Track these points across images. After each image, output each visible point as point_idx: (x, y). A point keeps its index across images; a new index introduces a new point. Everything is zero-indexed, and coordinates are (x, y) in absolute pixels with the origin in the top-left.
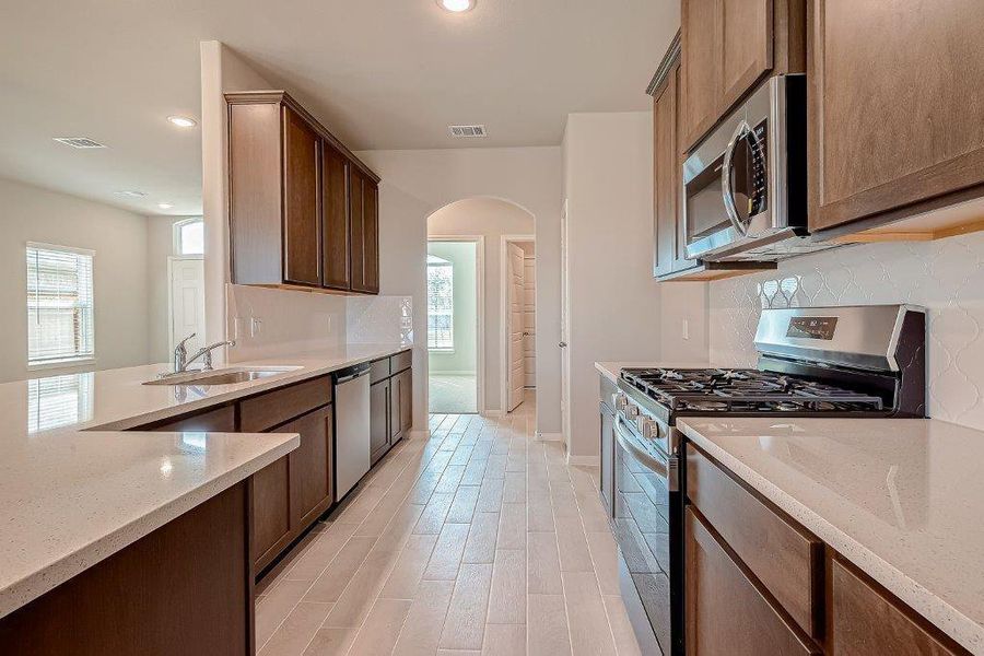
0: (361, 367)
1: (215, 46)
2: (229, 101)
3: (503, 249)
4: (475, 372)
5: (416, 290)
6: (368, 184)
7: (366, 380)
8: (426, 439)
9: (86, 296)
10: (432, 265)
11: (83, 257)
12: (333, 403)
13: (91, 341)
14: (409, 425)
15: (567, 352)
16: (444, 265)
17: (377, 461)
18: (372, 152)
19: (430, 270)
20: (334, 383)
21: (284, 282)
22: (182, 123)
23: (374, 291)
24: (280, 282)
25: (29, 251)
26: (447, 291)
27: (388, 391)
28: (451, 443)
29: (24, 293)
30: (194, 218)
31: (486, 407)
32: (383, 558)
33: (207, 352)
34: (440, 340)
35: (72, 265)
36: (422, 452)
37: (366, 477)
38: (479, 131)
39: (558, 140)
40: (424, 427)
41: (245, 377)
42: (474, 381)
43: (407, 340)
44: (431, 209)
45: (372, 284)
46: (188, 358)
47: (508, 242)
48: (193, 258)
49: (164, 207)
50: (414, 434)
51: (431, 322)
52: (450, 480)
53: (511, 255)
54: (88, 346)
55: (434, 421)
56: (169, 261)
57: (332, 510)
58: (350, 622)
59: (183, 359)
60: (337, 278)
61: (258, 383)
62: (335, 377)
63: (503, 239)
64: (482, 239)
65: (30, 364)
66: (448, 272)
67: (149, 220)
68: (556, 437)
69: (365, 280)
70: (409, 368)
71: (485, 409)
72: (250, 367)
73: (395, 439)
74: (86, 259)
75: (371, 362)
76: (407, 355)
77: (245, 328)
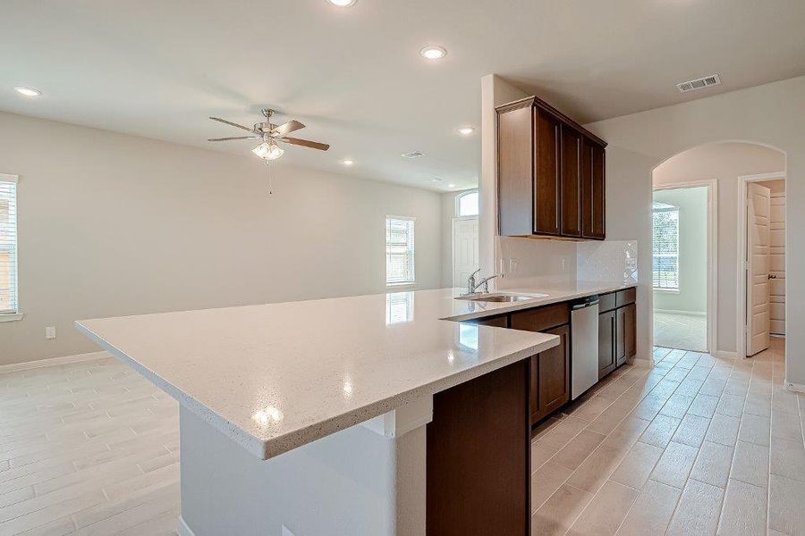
0: (591, 298)
1: (490, 78)
2: (498, 112)
3: (742, 190)
4: (705, 313)
5: (642, 236)
6: (595, 150)
7: (594, 309)
8: (649, 368)
9: (411, 246)
10: (657, 210)
12: (569, 323)
13: (413, 273)
14: (633, 352)
16: (669, 210)
17: (605, 377)
18: (600, 122)
19: (655, 215)
20: (570, 308)
21: (534, 233)
22: (466, 131)
23: (601, 236)
24: (530, 233)
25: (387, 221)
26: (672, 234)
27: (613, 320)
28: (676, 375)
29: (385, 244)
30: (472, 191)
31: (720, 346)
32: (612, 452)
33: (486, 281)
34: (665, 281)
35: (404, 227)
36: (646, 378)
38: (712, 80)
40: (647, 357)
41: (508, 299)
42: (704, 321)
43: (632, 278)
44: (657, 161)
45: (598, 231)
46: (476, 284)
48: (471, 218)
49: (451, 187)
50: (638, 361)
51: (655, 263)
52: (674, 407)
53: (752, 194)
55: (658, 353)
56: (453, 223)
57: (569, 406)
58: (587, 488)
59: (473, 285)
60: (571, 228)
61: (515, 304)
62: (570, 305)
63: (742, 179)
64: (715, 183)
65: (387, 285)
66: (675, 216)
67: (442, 195)
69: (593, 229)
70: (634, 303)
71: (718, 349)
72: (511, 293)
73: (620, 362)
74: (411, 223)
75: (600, 295)
76: (631, 292)
77: (506, 266)
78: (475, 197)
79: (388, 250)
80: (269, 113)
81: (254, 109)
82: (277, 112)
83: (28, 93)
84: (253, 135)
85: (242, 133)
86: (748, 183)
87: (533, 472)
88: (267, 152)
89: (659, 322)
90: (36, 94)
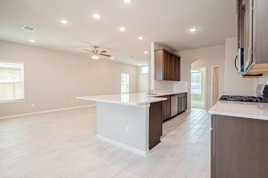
0: (176, 94)
1: (153, 42)
2: (155, 51)
3: (212, 69)
5: (189, 80)
6: (178, 58)
7: (176, 97)
8: (190, 112)
12: (171, 100)
14: (186, 108)
16: (199, 72)
17: (179, 114)
20: (171, 97)
21: (163, 79)
22: (146, 52)
23: (179, 80)
25: (121, 74)
27: (181, 100)
29: (121, 81)
30: (145, 66)
33: (152, 91)
35: (126, 76)
37: (176, 115)
38: (203, 45)
40: (190, 109)
42: (204, 102)
44: (192, 62)
46: (150, 91)
48: (146, 74)
49: (140, 65)
50: (187, 111)
55: (192, 109)
56: (140, 75)
57: (170, 118)
60: (172, 78)
62: (171, 95)
63: (212, 67)
64: (206, 67)
65: (122, 93)
67: (137, 67)
69: (177, 78)
70: (187, 96)
71: (207, 108)
72: (157, 93)
73: (183, 110)
74: (128, 75)
75: (178, 94)
76: (186, 93)
77: (157, 87)
78: (147, 67)
79: (122, 83)
80: (96, 47)
81: (92, 47)
82: (98, 47)
83: (33, 41)
84: (92, 52)
85: (88, 52)
86: (214, 67)
87: (163, 129)
88: (95, 57)
89: (192, 102)
90: (34, 41)
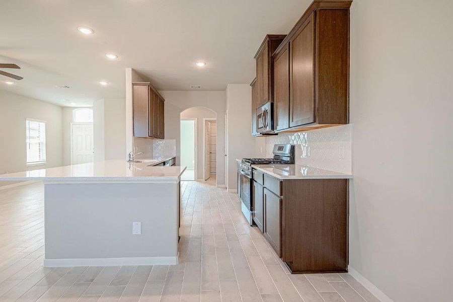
1: (130, 69)
2: (133, 84)
3: (204, 122)
6: (162, 102)
9: (43, 139)
11: (41, 124)
13: (45, 155)
15: (227, 158)
21: (149, 136)
23: (162, 138)
25: (27, 122)
29: (25, 137)
30: (82, 108)
31: (198, 178)
38: (200, 87)
39: (225, 89)
44: (182, 110)
47: (206, 121)
53: (206, 124)
54: (44, 158)
56: (71, 124)
62: (164, 163)
63: (204, 119)
64: (197, 119)
65: (27, 164)
67: (63, 108)
68: (223, 186)
69: (162, 135)
70: (175, 164)
74: (43, 125)
79: (28, 141)
